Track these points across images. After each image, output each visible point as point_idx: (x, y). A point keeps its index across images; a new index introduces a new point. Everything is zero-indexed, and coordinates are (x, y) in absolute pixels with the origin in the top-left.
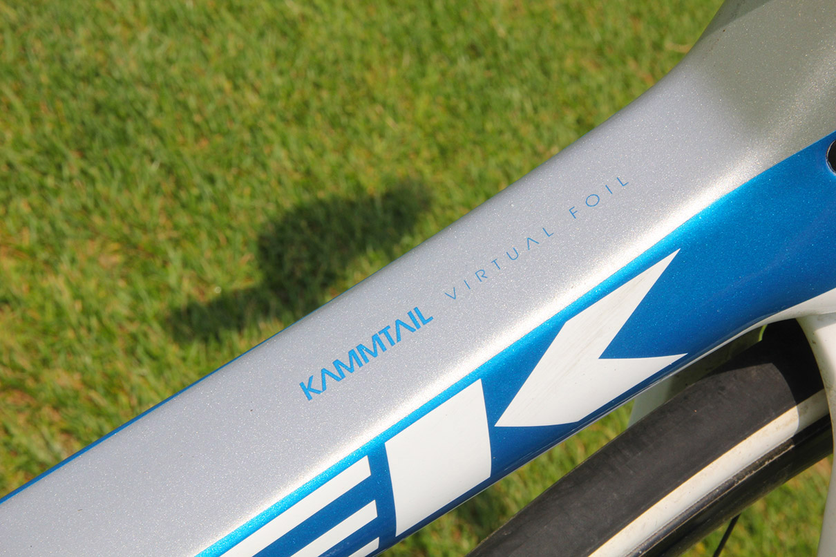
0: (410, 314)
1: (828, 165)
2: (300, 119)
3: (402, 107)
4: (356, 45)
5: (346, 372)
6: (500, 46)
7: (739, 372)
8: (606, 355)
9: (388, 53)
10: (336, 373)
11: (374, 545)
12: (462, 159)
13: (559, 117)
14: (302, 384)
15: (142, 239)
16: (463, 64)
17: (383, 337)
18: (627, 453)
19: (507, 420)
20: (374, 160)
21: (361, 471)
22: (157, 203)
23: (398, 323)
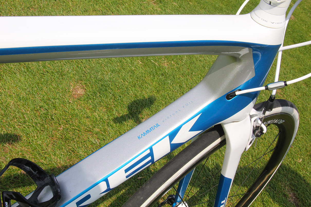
0: (156, 124)
1: (226, 99)
2: (134, 86)
3: (151, 84)
4: (143, 74)
5: (145, 135)
6: (167, 74)
7: (211, 132)
8: (190, 131)
9: (148, 75)
10: (144, 135)
11: (151, 163)
12: (161, 92)
13: (176, 85)
14: (138, 137)
15: (109, 107)
16: (161, 77)
17: (151, 128)
18: (192, 146)
19: (173, 142)
20: (147, 93)
21: (148, 151)
22: (112, 100)
23: (154, 126)
